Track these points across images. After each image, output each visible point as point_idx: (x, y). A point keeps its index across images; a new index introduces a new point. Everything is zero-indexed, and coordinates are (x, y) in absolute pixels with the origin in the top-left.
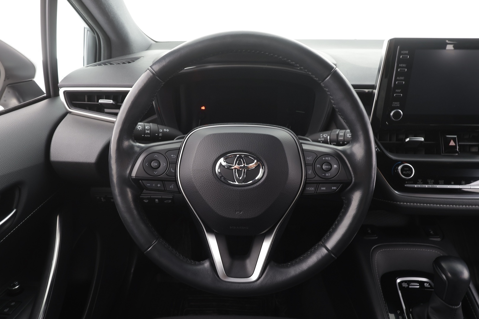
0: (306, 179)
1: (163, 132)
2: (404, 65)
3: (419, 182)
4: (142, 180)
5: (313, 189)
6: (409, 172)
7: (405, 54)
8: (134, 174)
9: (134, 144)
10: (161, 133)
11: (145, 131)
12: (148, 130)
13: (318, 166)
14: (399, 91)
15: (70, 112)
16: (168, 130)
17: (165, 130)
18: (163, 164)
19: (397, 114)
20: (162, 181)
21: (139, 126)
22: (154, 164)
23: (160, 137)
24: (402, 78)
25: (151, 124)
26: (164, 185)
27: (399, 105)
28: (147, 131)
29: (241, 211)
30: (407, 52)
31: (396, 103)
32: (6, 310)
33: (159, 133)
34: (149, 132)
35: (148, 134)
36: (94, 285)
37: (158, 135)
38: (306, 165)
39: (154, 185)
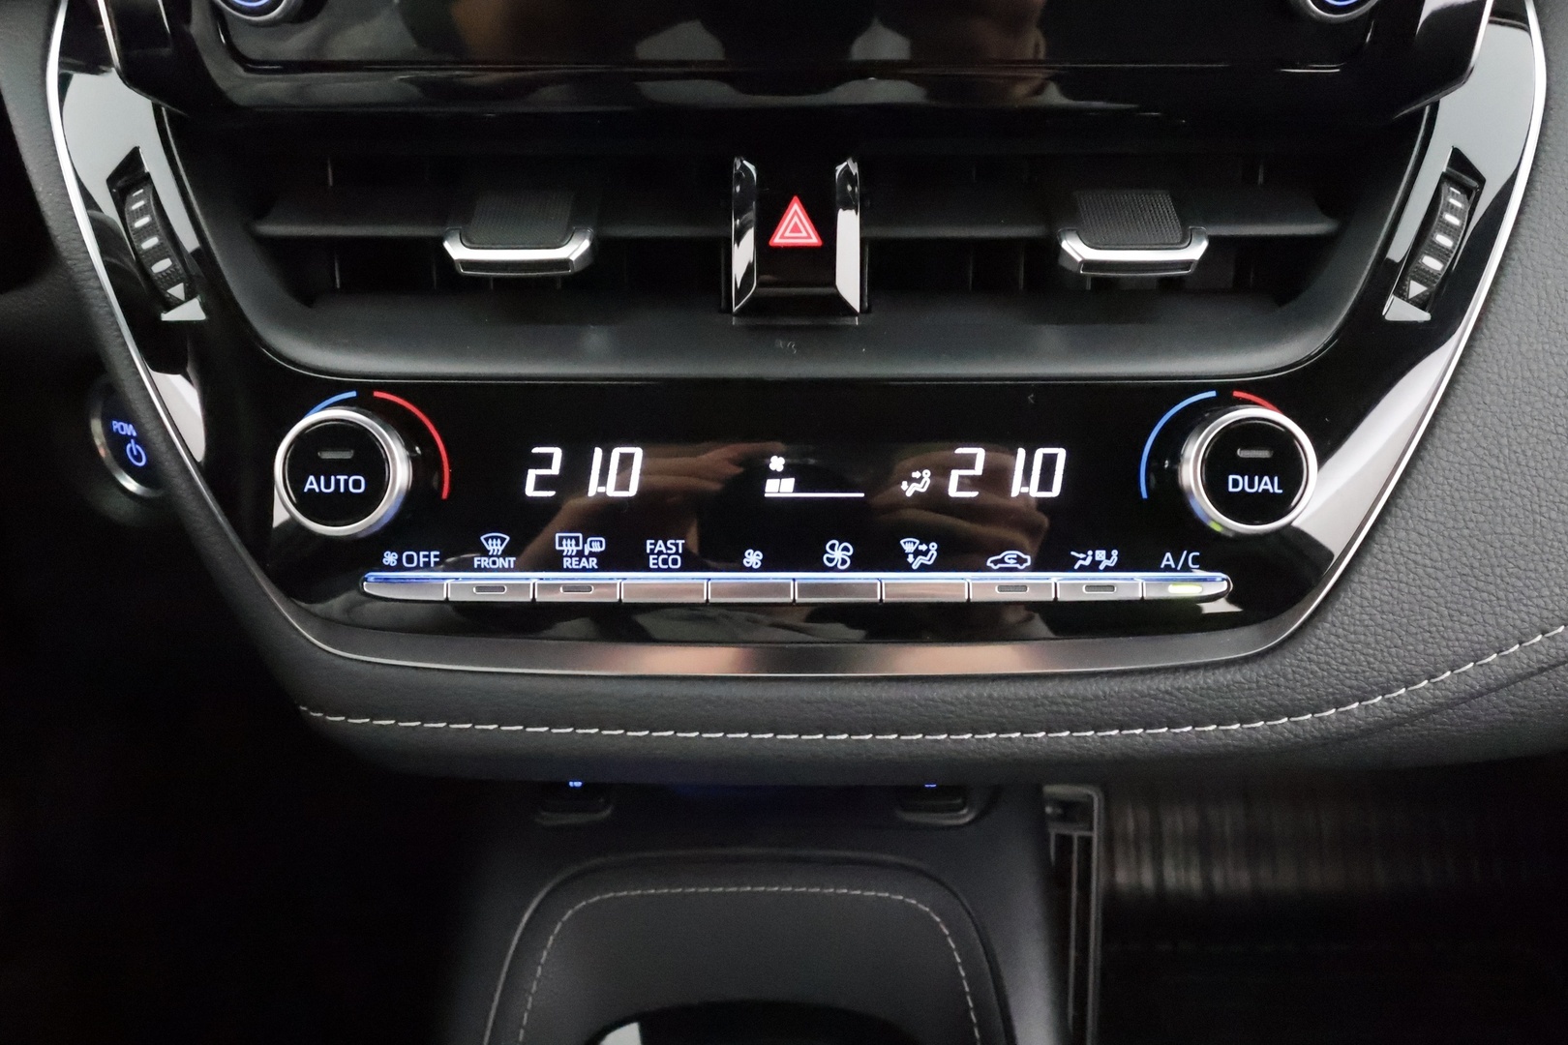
3: (485, 553)
6: (353, 483)
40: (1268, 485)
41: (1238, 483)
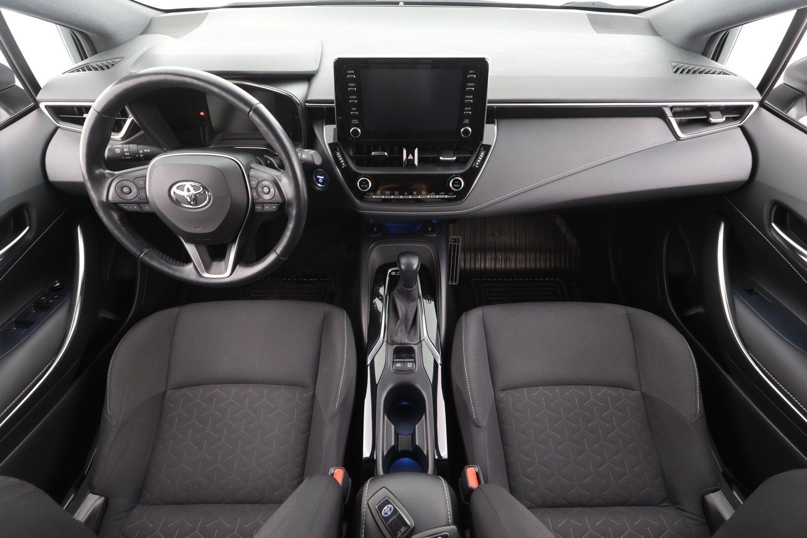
0: (253, 199)
1: (144, 153)
2: (353, 85)
4: (120, 203)
5: (260, 207)
6: (366, 186)
7: (352, 74)
8: (110, 198)
9: (105, 171)
10: (141, 154)
11: (124, 154)
12: (127, 152)
13: (260, 189)
14: (355, 109)
15: (60, 127)
16: (148, 151)
17: (145, 151)
18: (134, 190)
19: (355, 132)
20: (138, 203)
21: (118, 150)
22: (126, 190)
23: (142, 157)
24: (354, 97)
25: (130, 145)
26: (140, 207)
27: (358, 122)
28: (126, 154)
29: (200, 228)
30: (353, 72)
31: (355, 121)
32: (51, 301)
33: (139, 154)
34: (128, 154)
35: (127, 156)
36: (139, 281)
37: (139, 156)
38: (251, 188)
39: (131, 207)
40: (458, 186)
41: (455, 185)
